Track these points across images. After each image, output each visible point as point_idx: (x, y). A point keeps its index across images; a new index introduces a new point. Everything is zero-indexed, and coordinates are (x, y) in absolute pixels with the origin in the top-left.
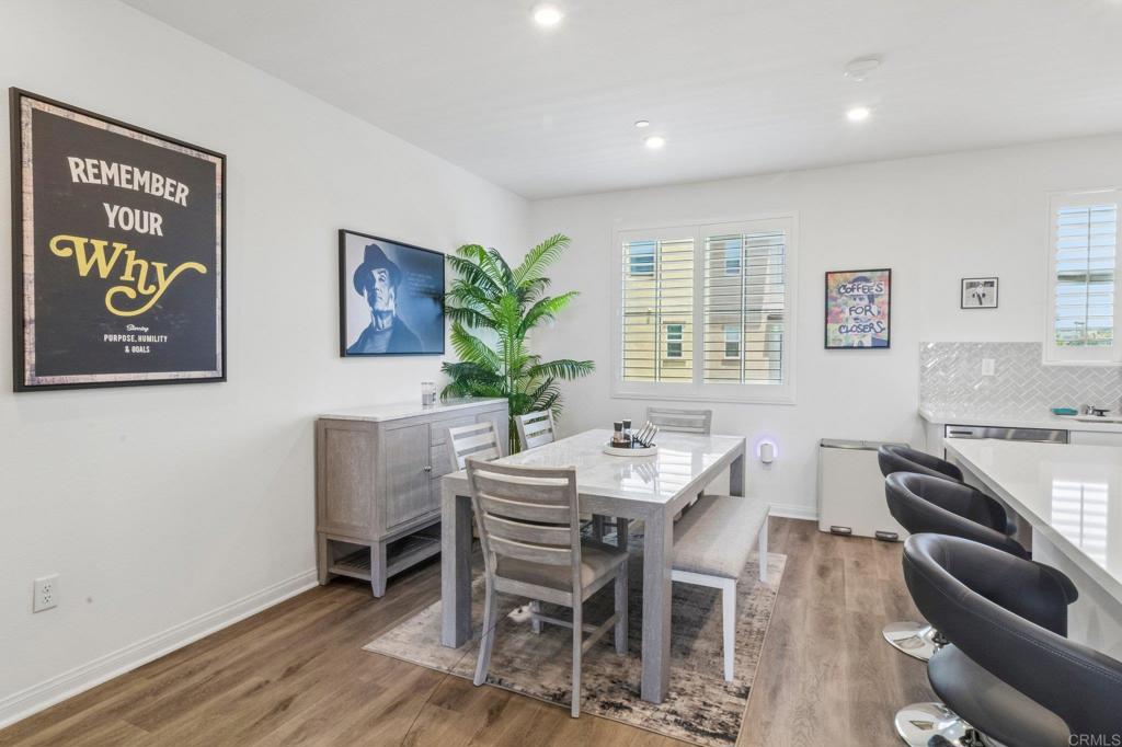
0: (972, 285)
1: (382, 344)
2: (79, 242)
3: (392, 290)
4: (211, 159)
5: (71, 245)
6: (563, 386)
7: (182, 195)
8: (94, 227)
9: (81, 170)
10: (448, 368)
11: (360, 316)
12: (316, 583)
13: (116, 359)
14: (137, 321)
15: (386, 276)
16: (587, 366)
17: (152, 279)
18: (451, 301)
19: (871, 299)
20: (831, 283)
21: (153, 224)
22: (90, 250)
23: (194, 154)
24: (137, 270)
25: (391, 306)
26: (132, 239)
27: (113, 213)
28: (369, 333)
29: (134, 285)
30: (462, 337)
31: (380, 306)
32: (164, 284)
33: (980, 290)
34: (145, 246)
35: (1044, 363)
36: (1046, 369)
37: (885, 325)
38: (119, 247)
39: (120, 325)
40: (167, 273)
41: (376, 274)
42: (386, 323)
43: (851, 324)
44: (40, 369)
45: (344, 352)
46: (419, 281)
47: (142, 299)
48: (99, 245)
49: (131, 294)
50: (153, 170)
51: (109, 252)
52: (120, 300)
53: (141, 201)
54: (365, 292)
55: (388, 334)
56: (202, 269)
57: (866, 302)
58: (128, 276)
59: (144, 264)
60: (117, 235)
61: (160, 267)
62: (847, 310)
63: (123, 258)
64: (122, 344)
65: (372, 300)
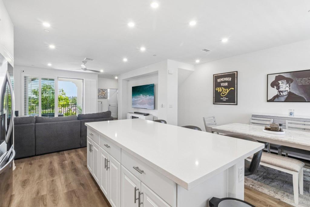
1: (283, 99)
2: (218, 88)
3: (288, 85)
4: (235, 73)
5: (217, 89)
7: (230, 79)
8: (220, 86)
9: (219, 80)
11: (273, 92)
13: (222, 101)
14: (224, 97)
15: (285, 81)
17: (226, 91)
21: (226, 84)
22: (219, 89)
23: (232, 73)
24: (224, 90)
25: (287, 89)
26: (224, 87)
27: (222, 84)
28: (277, 96)
29: (224, 92)
31: (281, 89)
32: (228, 92)
34: (225, 87)
38: (222, 88)
39: (222, 97)
40: (228, 90)
41: (280, 82)
42: (285, 93)
44: (215, 102)
47: (225, 94)
48: (220, 88)
49: (224, 93)
50: (226, 77)
51: (221, 89)
52: (223, 94)
53: (225, 82)
54: (275, 87)
55: (286, 97)
56: (233, 89)
58: (223, 91)
59: (225, 89)
60: (222, 86)
61: (227, 89)
63: (223, 89)
64: (222, 99)
65: (278, 88)
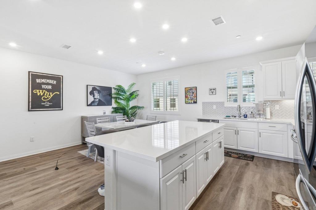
0: (211, 90)
1: (96, 104)
2: (38, 91)
3: (98, 94)
4: (60, 77)
5: (37, 91)
6: (138, 111)
7: (55, 82)
8: (40, 88)
9: (38, 81)
10: (113, 108)
11: (91, 99)
12: (81, 144)
13: (44, 107)
14: (47, 101)
15: (97, 92)
16: (143, 107)
17: (50, 95)
18: (113, 96)
19: (193, 93)
20: (186, 90)
21: (50, 87)
22: (39, 92)
23: (57, 76)
24: (47, 94)
25: (98, 97)
27: (43, 86)
28: (93, 102)
29: (46, 96)
30: (116, 102)
31: (95, 97)
32: (52, 96)
33: (212, 91)
34: (48, 90)
35: (225, 106)
36: (225, 107)
37: (195, 98)
38: (44, 91)
39: (44, 102)
40: (52, 94)
41: (95, 92)
42: (97, 100)
43: (190, 98)
44: (32, 108)
45: (88, 105)
46: (105, 93)
47: (48, 98)
48: (41, 91)
49: (46, 97)
50: (50, 79)
51: (42, 92)
52: (44, 98)
53: (48, 84)
54: (92, 95)
55: (98, 102)
56: (58, 93)
57: (192, 94)
58: (46, 95)
59: (48, 93)
60: (44, 89)
61: (51, 93)
62: (189, 96)
63: (45, 92)
64: (44, 105)
65: (94, 96)
